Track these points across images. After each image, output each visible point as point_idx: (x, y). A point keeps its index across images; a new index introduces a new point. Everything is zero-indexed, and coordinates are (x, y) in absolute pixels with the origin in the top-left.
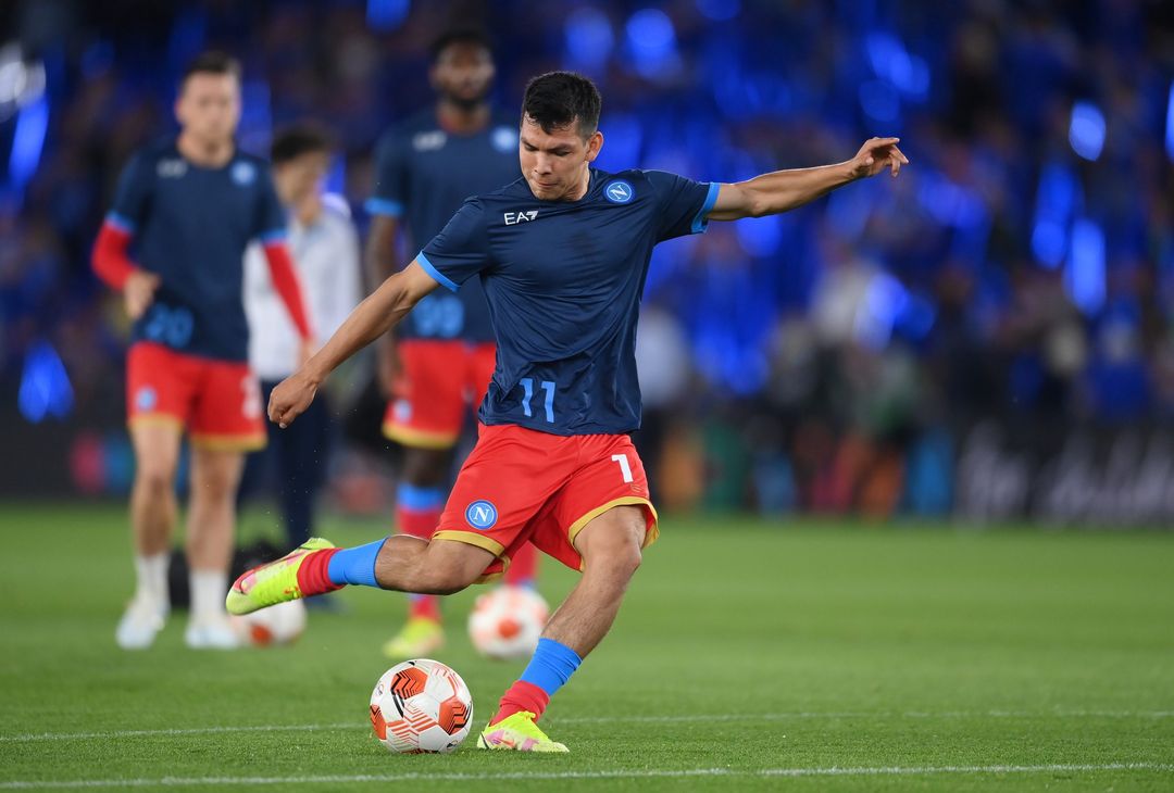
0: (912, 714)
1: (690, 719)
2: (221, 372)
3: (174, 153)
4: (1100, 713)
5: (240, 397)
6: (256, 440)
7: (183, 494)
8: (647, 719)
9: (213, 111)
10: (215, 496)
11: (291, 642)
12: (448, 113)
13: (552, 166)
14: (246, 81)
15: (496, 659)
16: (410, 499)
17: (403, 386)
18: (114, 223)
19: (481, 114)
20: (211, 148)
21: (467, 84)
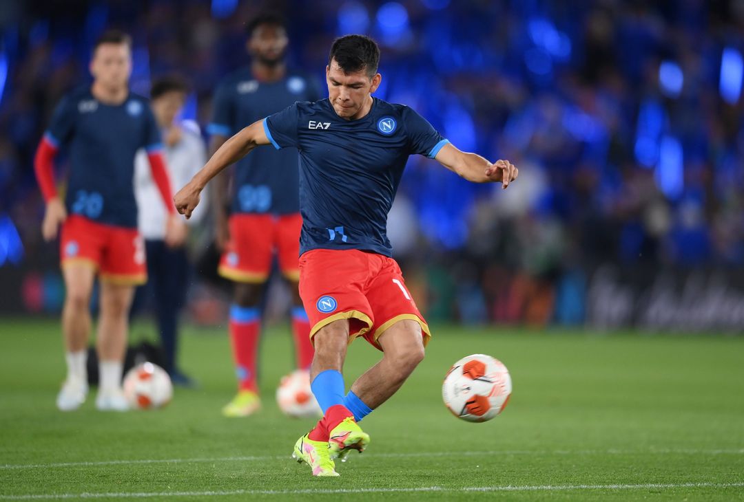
0: (559, 451)
1: (418, 455)
2: (120, 234)
3: (89, 96)
4: (679, 451)
5: (133, 250)
6: (140, 278)
7: (95, 312)
8: (390, 456)
9: (114, 67)
10: (116, 315)
11: (163, 406)
12: (259, 69)
13: (350, 95)
14: (134, 48)
15: (295, 417)
16: (238, 315)
17: (232, 245)
18: (48, 140)
19: (280, 69)
20: (114, 91)
21: (270, 50)
